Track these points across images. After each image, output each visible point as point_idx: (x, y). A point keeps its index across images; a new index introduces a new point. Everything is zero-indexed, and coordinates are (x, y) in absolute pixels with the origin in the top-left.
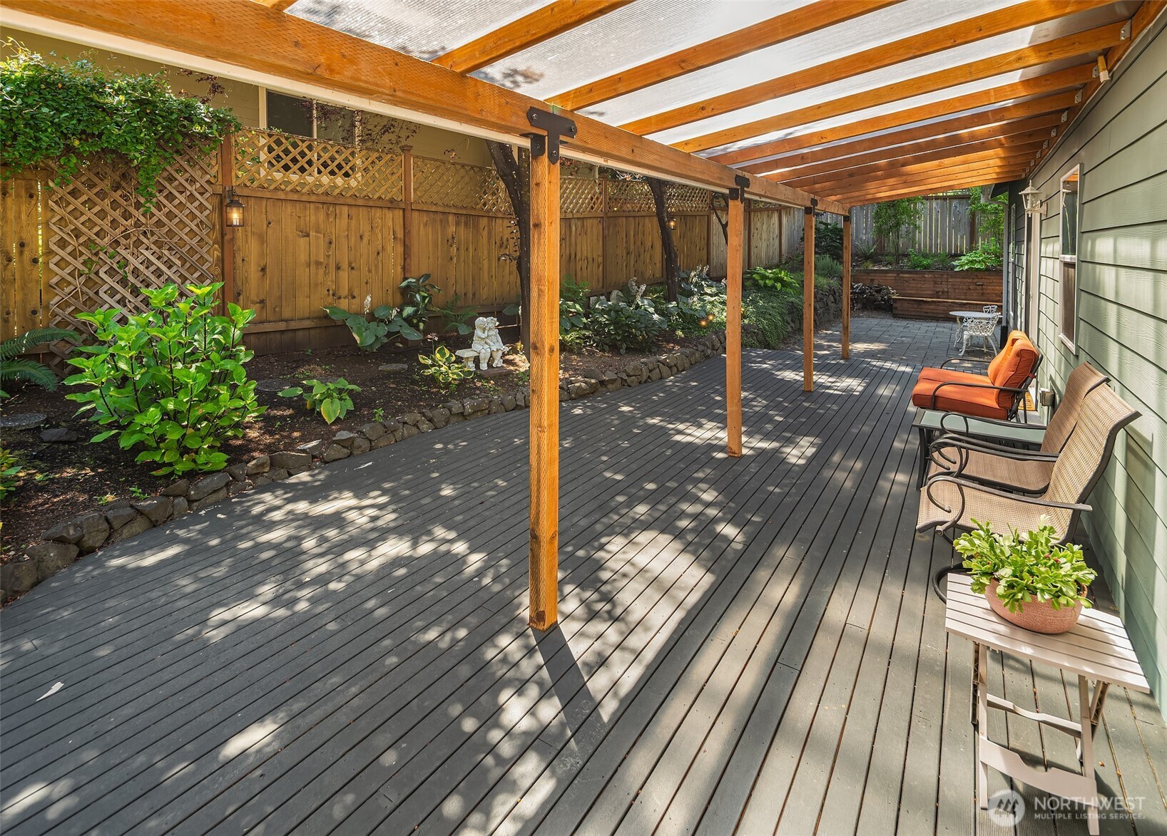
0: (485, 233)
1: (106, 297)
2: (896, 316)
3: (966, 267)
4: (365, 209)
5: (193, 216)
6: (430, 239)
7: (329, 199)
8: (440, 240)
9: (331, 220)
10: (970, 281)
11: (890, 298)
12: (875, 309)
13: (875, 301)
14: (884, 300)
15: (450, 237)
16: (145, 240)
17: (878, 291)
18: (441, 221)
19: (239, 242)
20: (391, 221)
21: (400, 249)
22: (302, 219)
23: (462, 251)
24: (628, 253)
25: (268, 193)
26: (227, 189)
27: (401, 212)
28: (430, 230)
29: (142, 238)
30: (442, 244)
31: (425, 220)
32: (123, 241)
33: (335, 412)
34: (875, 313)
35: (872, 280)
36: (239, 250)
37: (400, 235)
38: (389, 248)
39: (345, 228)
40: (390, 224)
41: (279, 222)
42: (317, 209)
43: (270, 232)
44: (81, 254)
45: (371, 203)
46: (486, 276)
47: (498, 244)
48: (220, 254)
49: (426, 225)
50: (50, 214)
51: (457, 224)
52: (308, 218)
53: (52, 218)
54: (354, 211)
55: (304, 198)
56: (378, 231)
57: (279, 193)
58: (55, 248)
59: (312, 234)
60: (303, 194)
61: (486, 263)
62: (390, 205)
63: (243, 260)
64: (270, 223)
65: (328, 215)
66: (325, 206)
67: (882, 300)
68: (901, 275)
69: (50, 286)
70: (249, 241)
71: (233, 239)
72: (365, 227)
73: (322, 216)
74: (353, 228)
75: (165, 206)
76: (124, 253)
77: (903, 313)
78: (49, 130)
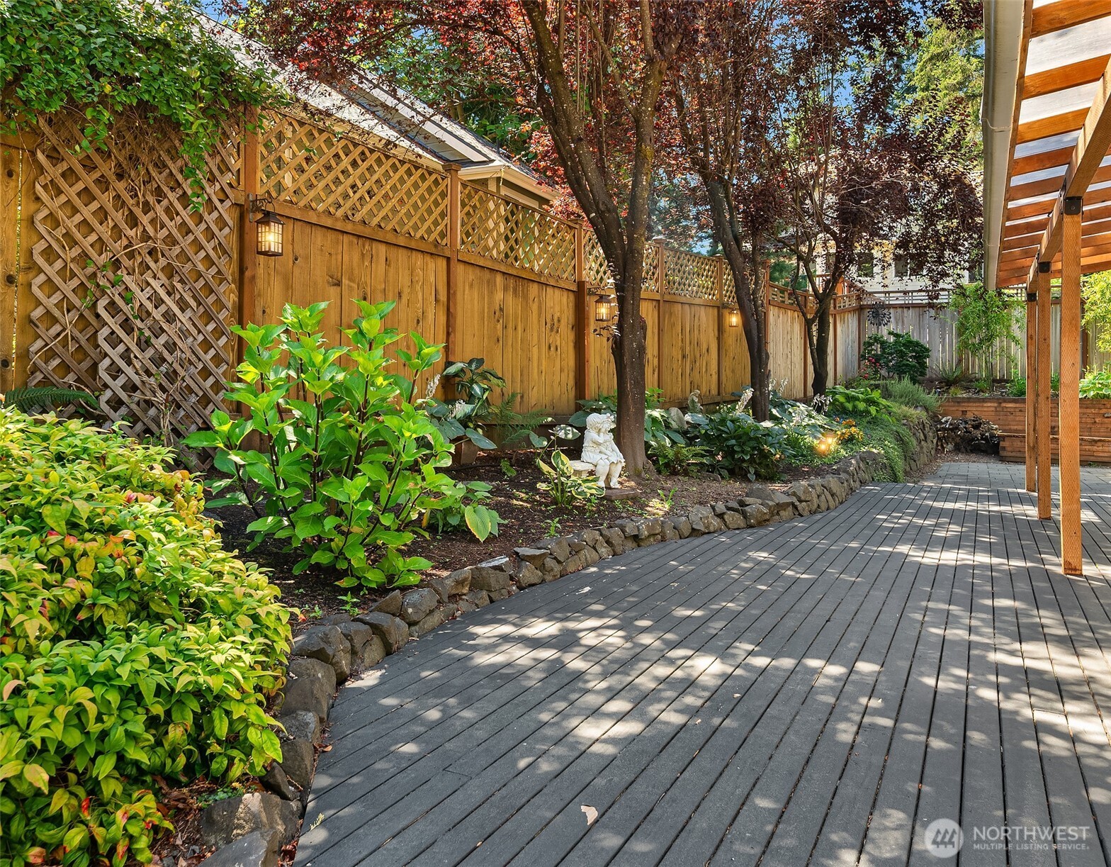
0: (535, 307)
1: (106, 347)
2: (1003, 460)
3: (1092, 393)
4: (405, 251)
5: (210, 235)
6: (476, 309)
7: (366, 232)
8: (486, 310)
9: (366, 263)
10: (1096, 411)
11: (993, 436)
12: (972, 451)
13: (973, 440)
14: (986, 439)
15: (497, 308)
16: (152, 264)
17: (977, 427)
18: (488, 282)
19: (260, 283)
20: (433, 274)
21: (442, 319)
22: (334, 257)
23: (510, 330)
24: (684, 357)
25: (297, 212)
26: (251, 199)
27: (445, 263)
28: (476, 294)
29: (149, 260)
30: (489, 317)
31: (471, 277)
32: (126, 262)
33: (485, 526)
34: (973, 456)
35: (964, 412)
36: (259, 295)
37: (443, 297)
38: (430, 316)
39: (382, 279)
40: (432, 279)
41: (307, 258)
42: (351, 243)
43: (297, 271)
44: (73, 275)
45: (413, 245)
46: (536, 370)
47: (549, 325)
48: (236, 299)
49: (471, 286)
50: (33, 207)
51: (506, 289)
52: (340, 257)
53: (38, 211)
54: (393, 252)
55: (339, 226)
56: (418, 288)
57: (311, 213)
58: (40, 261)
59: (346, 282)
60: (337, 219)
61: (535, 350)
62: (433, 250)
63: (264, 312)
64: (296, 259)
65: (363, 255)
66: (360, 241)
67: (982, 439)
68: (1004, 405)
69: (31, 321)
70: (272, 283)
71: (253, 277)
72: (404, 280)
73: (356, 257)
74: (391, 280)
75: (178, 214)
76: (127, 279)
77: (1013, 454)
78: (78, 61)
